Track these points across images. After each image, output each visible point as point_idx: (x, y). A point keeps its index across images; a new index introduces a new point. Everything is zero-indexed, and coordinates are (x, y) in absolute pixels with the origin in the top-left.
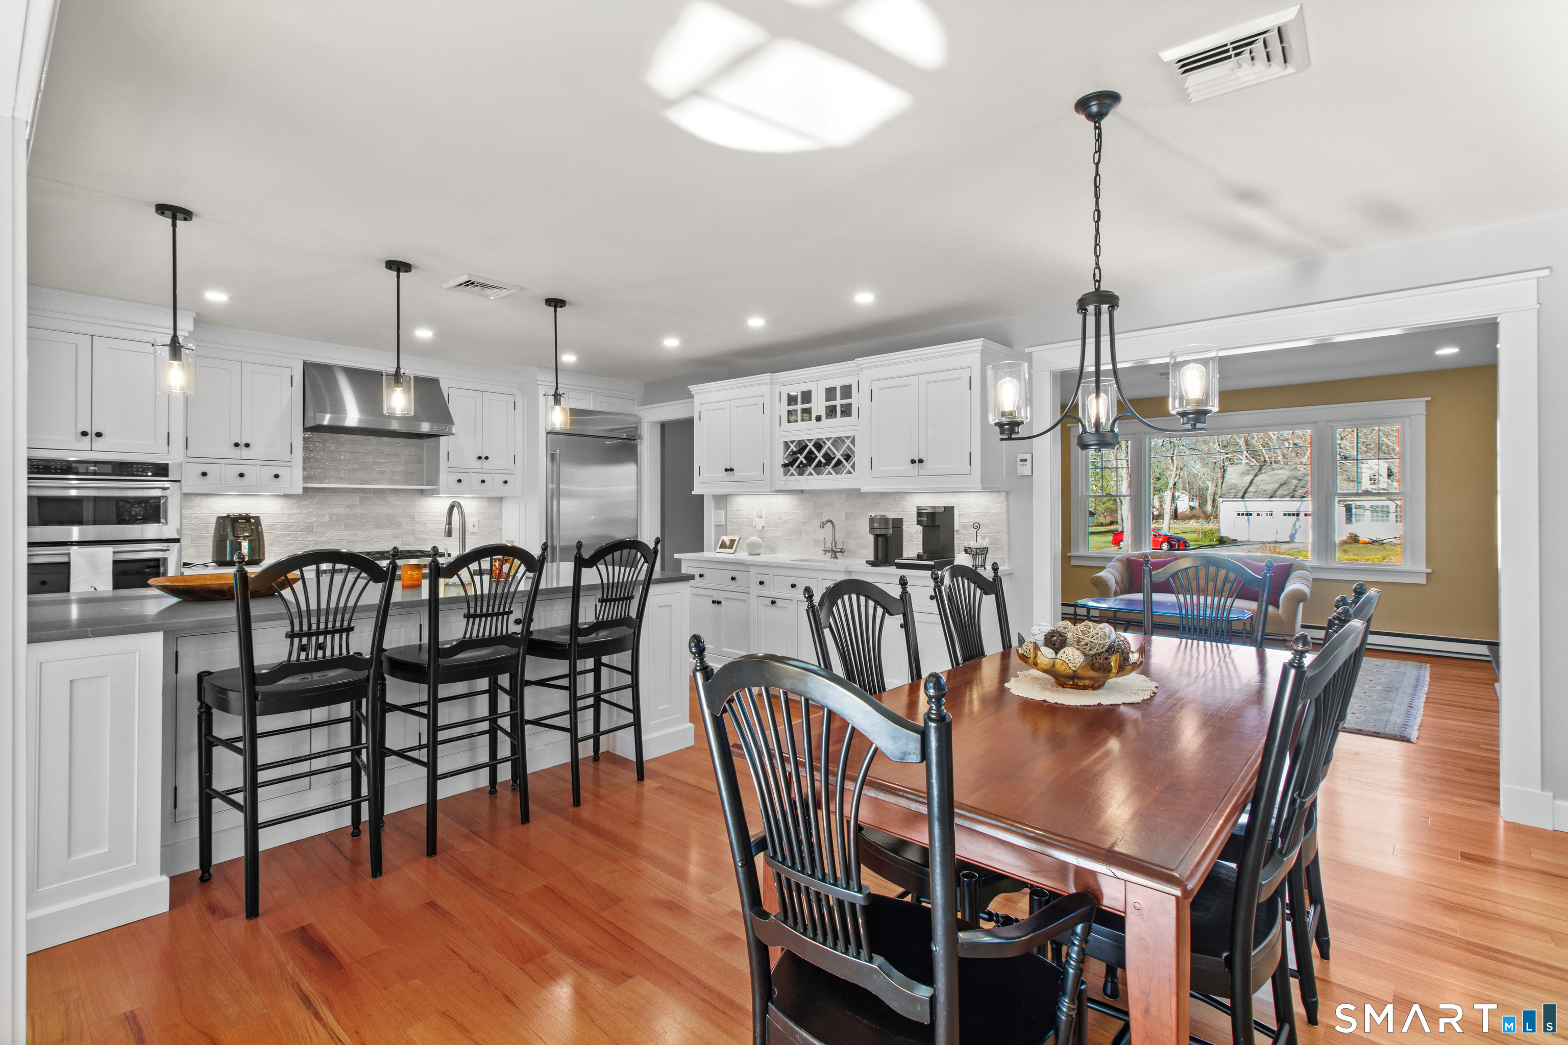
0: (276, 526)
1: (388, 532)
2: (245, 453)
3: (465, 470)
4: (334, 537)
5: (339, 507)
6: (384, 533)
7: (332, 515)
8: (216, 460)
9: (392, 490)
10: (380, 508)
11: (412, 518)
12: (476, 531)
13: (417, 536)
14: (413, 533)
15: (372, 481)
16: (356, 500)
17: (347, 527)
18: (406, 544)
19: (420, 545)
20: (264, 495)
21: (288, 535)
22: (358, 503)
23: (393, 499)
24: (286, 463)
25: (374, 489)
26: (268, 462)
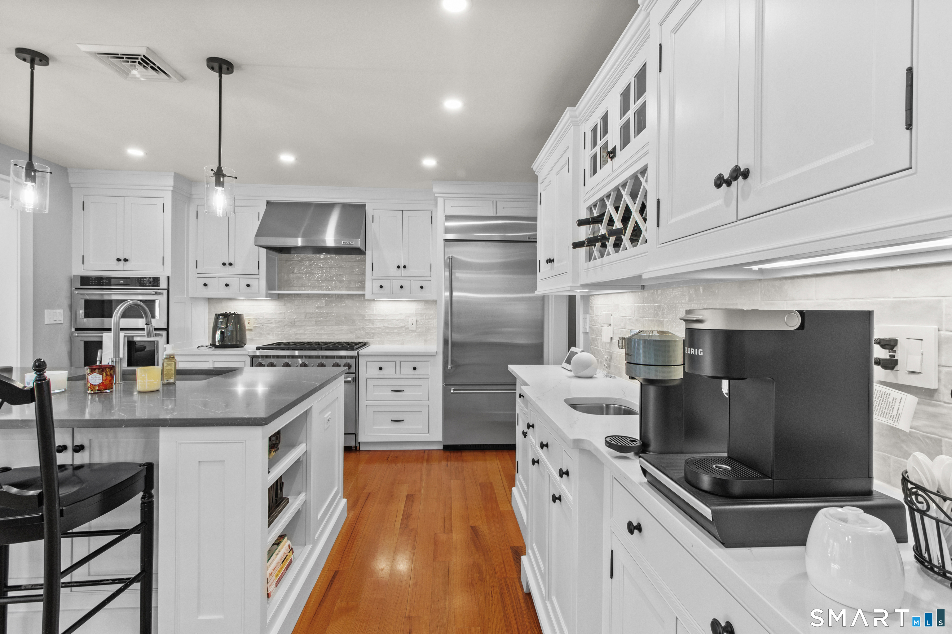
0: (271, 321)
1: (345, 327)
2: (231, 269)
3: (387, 278)
4: (308, 330)
5: (311, 308)
6: (342, 328)
7: (307, 313)
8: (212, 275)
9: (348, 295)
10: (338, 309)
11: (363, 317)
12: (414, 329)
13: (367, 331)
14: (364, 328)
15: (336, 288)
16: (322, 302)
17: (317, 323)
18: (359, 337)
19: (368, 338)
20: (240, 299)
21: (278, 327)
22: (324, 305)
23: (348, 302)
24: (255, 276)
25: (335, 294)
26: (244, 275)
